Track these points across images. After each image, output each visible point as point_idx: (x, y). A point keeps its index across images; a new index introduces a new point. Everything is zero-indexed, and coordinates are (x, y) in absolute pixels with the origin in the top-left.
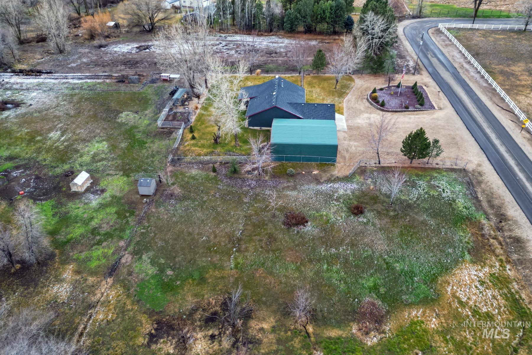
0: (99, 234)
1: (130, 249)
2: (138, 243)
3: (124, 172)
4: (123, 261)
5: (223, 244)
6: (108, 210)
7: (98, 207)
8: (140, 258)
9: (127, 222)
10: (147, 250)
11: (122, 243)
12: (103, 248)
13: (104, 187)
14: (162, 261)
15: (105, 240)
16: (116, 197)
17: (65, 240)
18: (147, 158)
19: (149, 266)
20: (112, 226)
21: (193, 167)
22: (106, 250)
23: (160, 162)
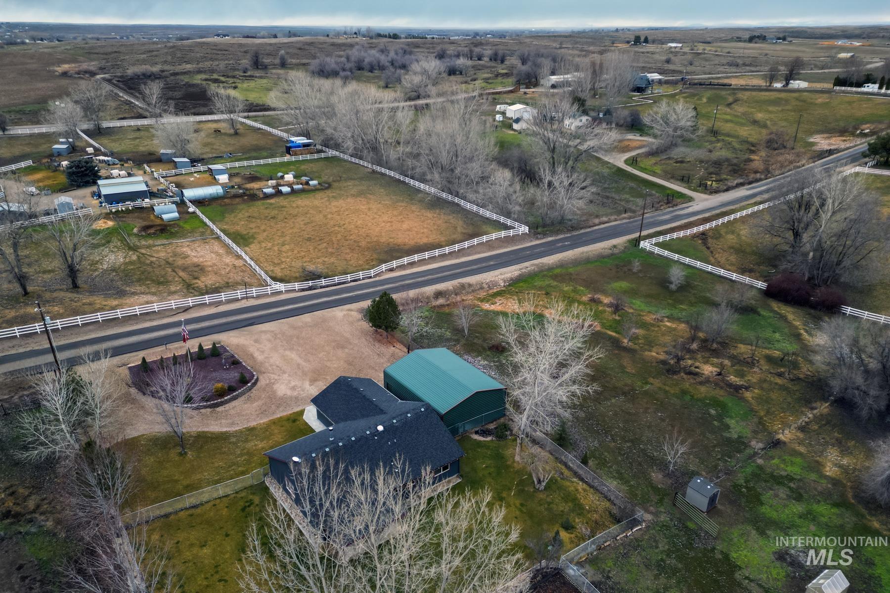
0: (790, 487)
1: (748, 451)
2: (739, 451)
3: (733, 572)
4: (761, 445)
5: (645, 400)
6: (774, 515)
7: (791, 532)
8: (740, 437)
9: (747, 481)
10: (729, 441)
11: (760, 461)
12: (786, 471)
13: (778, 564)
14: (716, 423)
15: (782, 477)
16: (757, 529)
17: (843, 510)
18: (675, 571)
19: (732, 426)
20: (771, 489)
21: (609, 491)
22: (782, 466)
23: (655, 541)
